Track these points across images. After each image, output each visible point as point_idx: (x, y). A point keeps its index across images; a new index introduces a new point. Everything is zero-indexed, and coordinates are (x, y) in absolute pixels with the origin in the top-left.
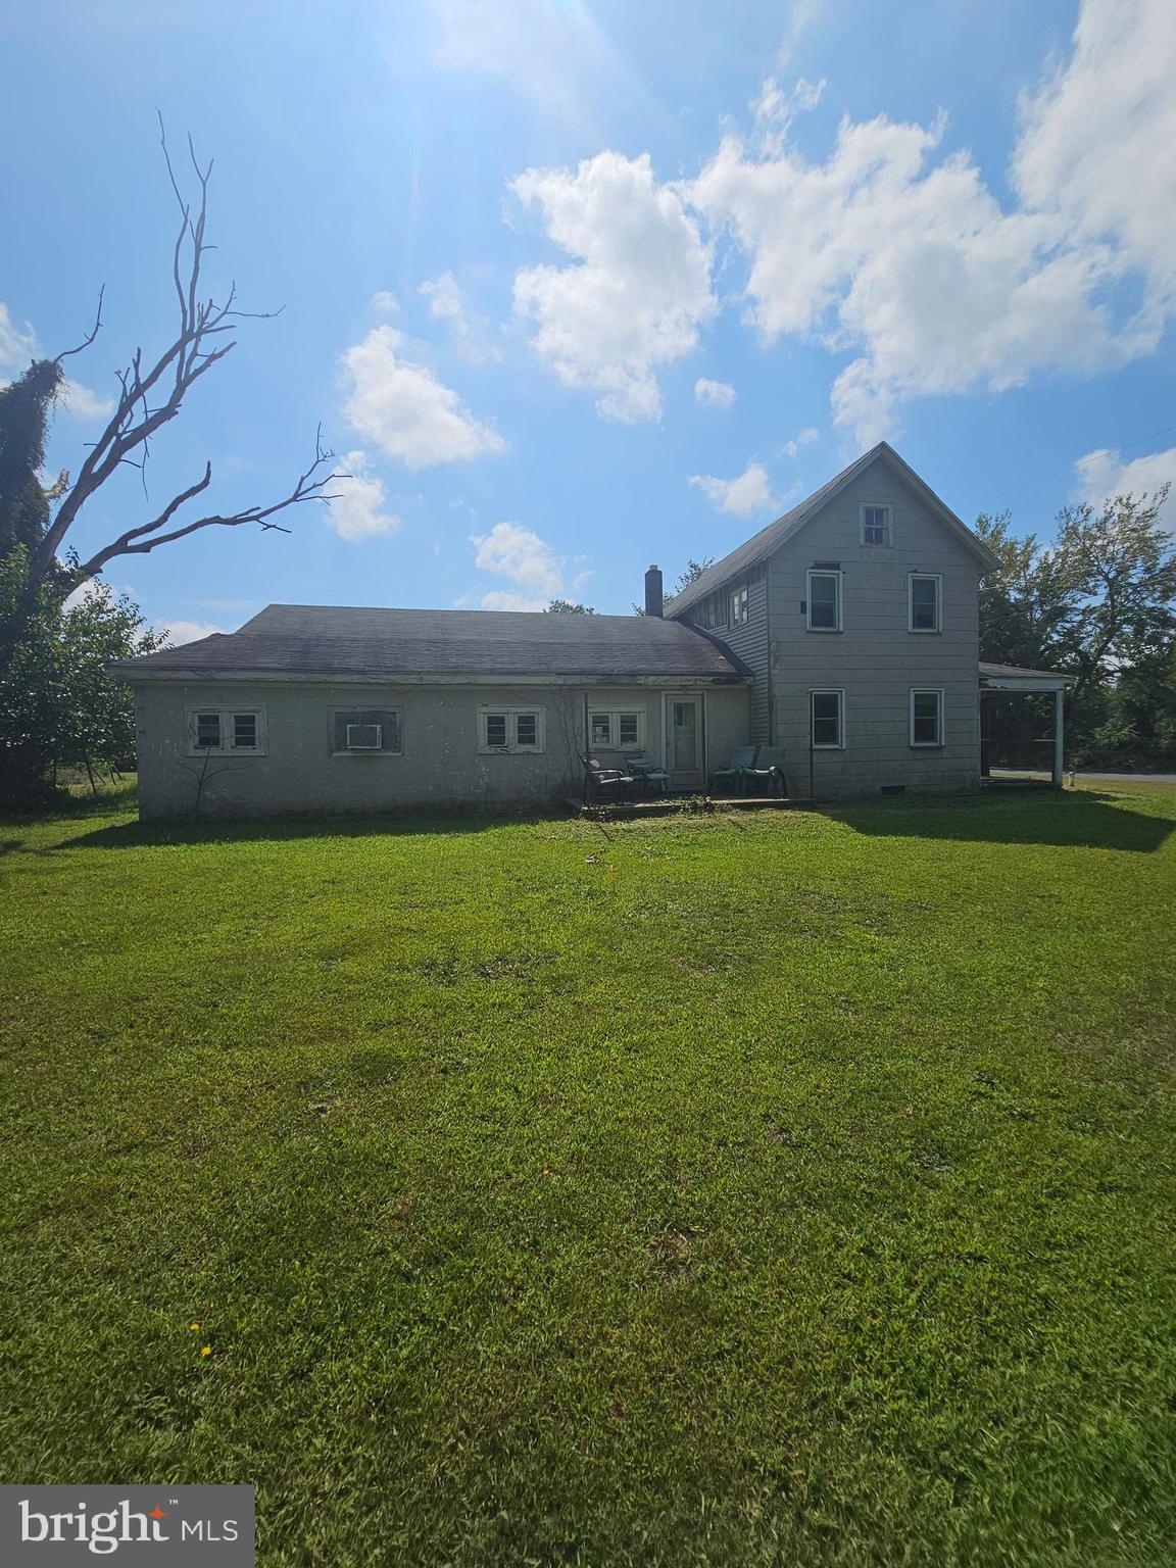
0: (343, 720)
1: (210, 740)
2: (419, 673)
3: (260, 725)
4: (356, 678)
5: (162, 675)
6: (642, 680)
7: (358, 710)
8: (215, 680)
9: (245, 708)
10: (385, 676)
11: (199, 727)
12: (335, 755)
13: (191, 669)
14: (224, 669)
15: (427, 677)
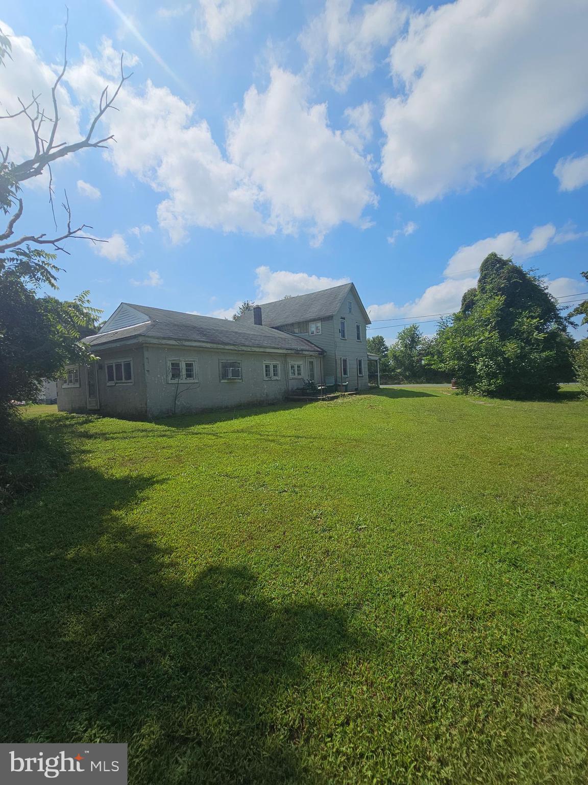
0: (225, 366)
1: (176, 373)
2: (251, 347)
3: (196, 369)
4: (231, 347)
5: (164, 342)
6: (304, 352)
7: (229, 362)
8: (184, 345)
9: (190, 359)
10: (241, 347)
11: (172, 369)
12: (222, 381)
13: (175, 340)
14: (189, 340)
15: (252, 348)
